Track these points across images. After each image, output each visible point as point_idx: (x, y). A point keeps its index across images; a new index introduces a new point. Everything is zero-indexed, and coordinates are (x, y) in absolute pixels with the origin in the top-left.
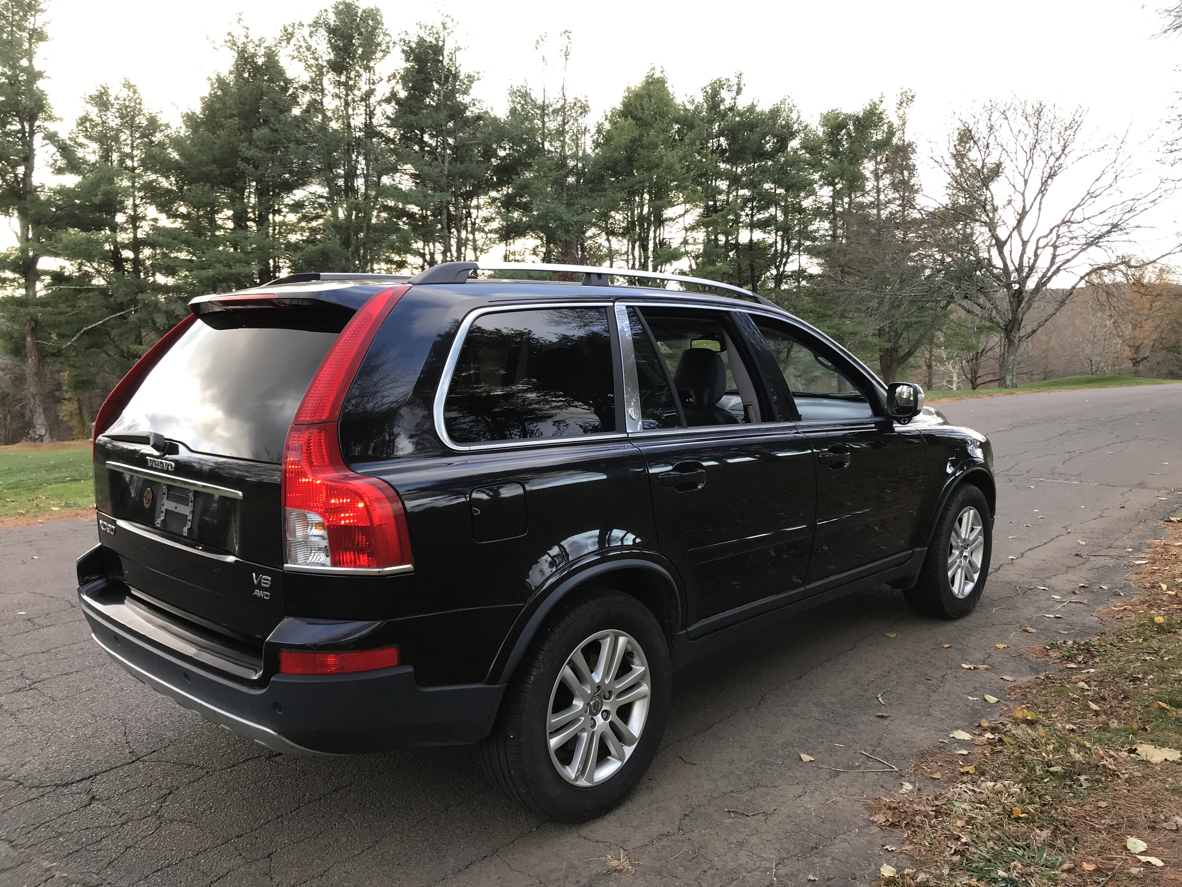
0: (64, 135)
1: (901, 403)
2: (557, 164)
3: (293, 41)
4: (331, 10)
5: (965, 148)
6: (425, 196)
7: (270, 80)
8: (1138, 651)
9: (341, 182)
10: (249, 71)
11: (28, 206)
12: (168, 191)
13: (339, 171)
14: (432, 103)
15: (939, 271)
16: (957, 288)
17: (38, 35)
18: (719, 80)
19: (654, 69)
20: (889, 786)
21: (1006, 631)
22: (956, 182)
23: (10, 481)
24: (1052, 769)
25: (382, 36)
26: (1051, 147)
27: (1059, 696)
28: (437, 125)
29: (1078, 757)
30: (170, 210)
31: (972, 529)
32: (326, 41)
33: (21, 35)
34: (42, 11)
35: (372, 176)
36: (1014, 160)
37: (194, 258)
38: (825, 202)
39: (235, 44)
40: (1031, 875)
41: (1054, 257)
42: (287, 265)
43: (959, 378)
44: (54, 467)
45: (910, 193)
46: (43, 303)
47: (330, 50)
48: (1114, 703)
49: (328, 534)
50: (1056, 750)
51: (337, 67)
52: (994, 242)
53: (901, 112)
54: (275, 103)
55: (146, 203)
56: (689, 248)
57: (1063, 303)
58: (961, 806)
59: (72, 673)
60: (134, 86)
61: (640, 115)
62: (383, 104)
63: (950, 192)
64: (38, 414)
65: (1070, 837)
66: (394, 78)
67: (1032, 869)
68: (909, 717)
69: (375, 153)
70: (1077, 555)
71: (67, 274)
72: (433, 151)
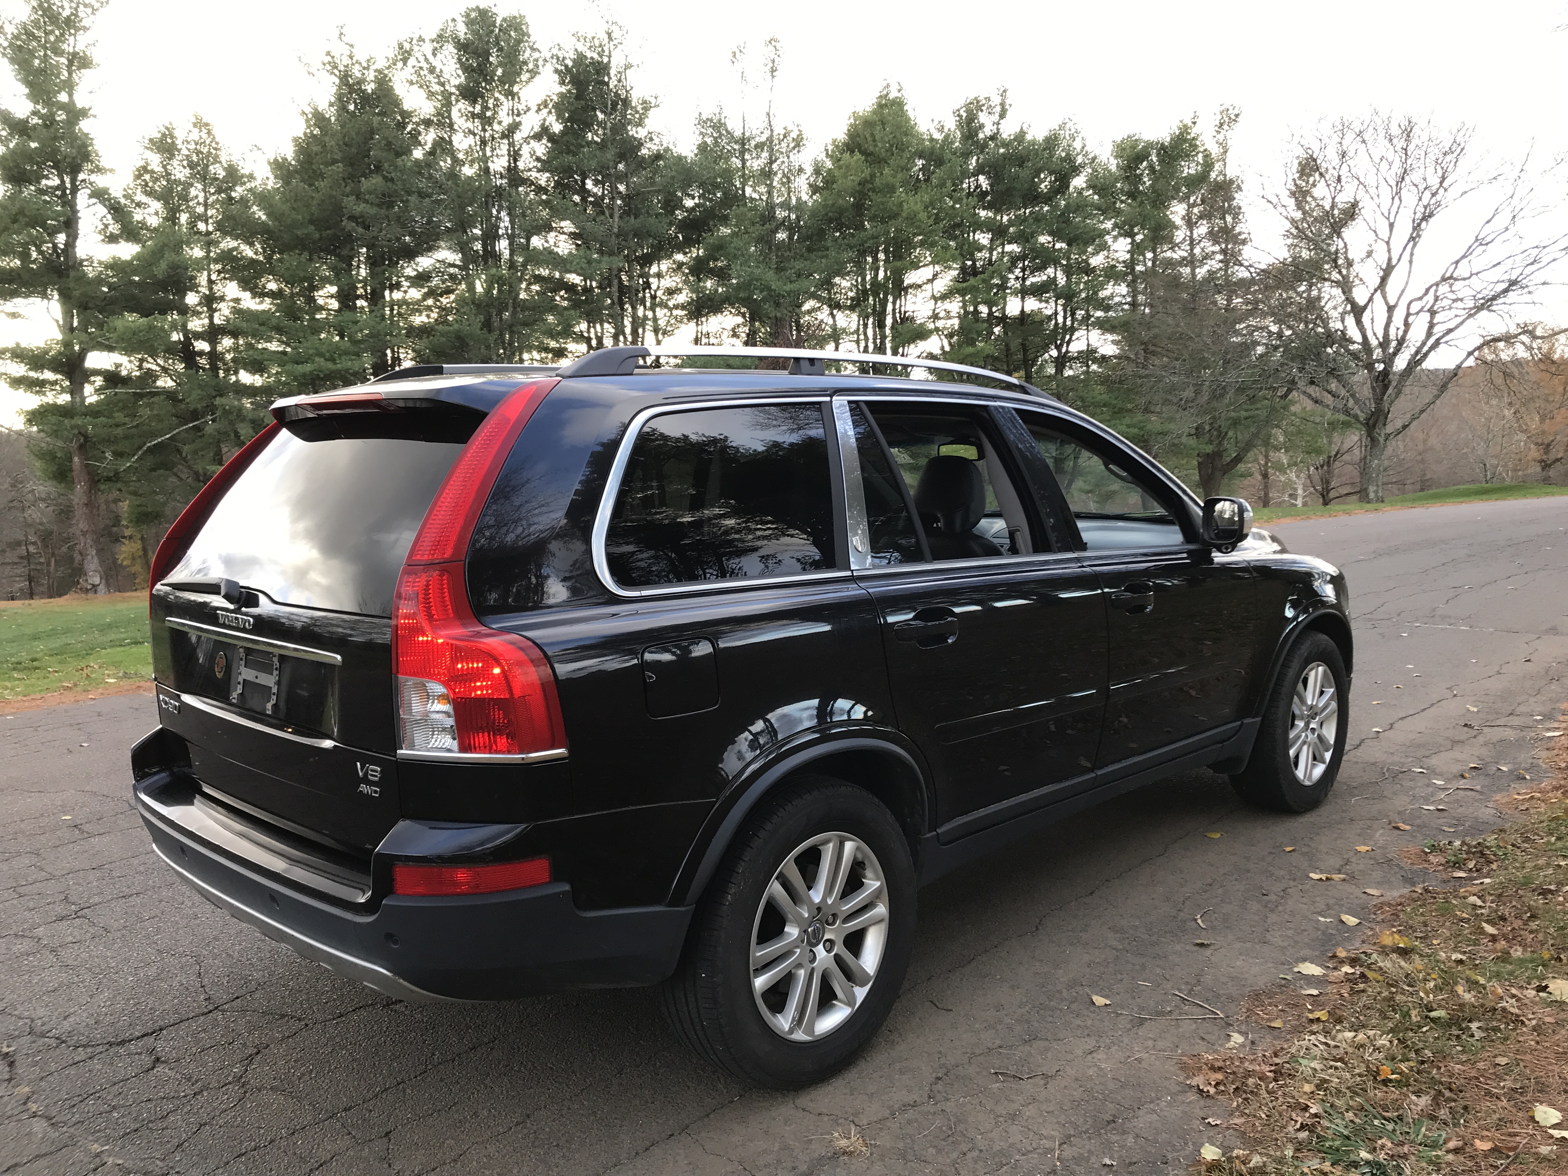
0: (117, 192)
1: (1222, 526)
2: (762, 216)
3: (412, 62)
4: (460, 20)
5: (1307, 182)
6: (589, 262)
7: (382, 114)
8: (1550, 853)
9: (478, 246)
10: (355, 102)
11: (71, 285)
12: (253, 261)
13: (476, 231)
14: (596, 138)
15: (1276, 348)
16: (1301, 370)
17: (79, 61)
18: (976, 98)
19: (888, 86)
20: (1211, 1038)
21: (1369, 827)
22: (1297, 228)
23: (53, 646)
24: (1433, 1014)
25: (528, 51)
26: (1425, 179)
27: (1443, 915)
28: (602, 167)
29: (1468, 997)
30: (256, 286)
31: (1322, 693)
32: (455, 61)
33: (57, 62)
34: (85, 29)
35: (519, 237)
36: (1375, 198)
37: (289, 349)
38: (1121, 259)
39: (336, 68)
40: (1405, 1157)
41: (1431, 326)
42: (409, 356)
43: (1305, 491)
44: (110, 626)
45: (1235, 244)
46: (94, 412)
47: (460, 72)
48: (1518, 923)
49: (455, 709)
50: (1438, 989)
51: (470, 93)
52: (1349, 307)
53: (1221, 137)
54: (389, 144)
55: (225, 278)
56: (940, 324)
57: (1444, 387)
58: (1308, 1065)
59: (131, 895)
60: (207, 125)
61: (871, 148)
62: (532, 141)
63: (1289, 241)
64: (89, 557)
65: (1458, 1106)
66: (546, 107)
67: (1406, 1149)
68: (1238, 945)
69: (521, 207)
70: (1466, 725)
71: (124, 373)
72: (598, 203)
